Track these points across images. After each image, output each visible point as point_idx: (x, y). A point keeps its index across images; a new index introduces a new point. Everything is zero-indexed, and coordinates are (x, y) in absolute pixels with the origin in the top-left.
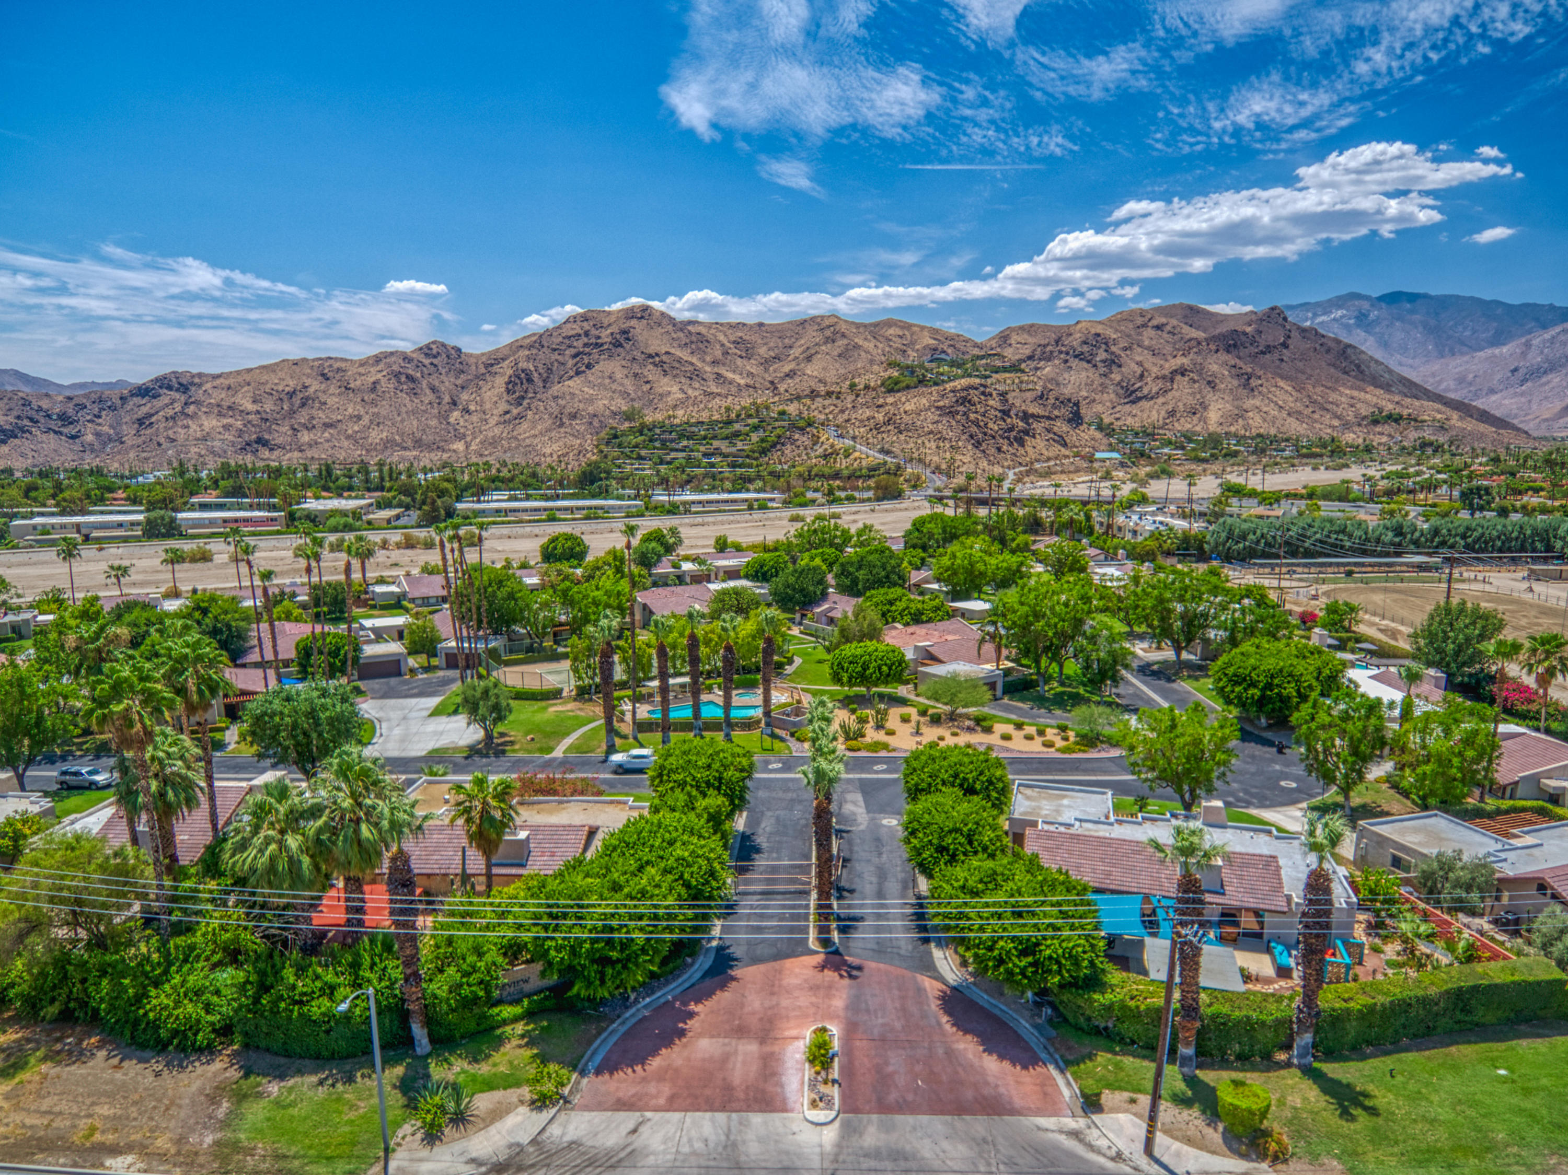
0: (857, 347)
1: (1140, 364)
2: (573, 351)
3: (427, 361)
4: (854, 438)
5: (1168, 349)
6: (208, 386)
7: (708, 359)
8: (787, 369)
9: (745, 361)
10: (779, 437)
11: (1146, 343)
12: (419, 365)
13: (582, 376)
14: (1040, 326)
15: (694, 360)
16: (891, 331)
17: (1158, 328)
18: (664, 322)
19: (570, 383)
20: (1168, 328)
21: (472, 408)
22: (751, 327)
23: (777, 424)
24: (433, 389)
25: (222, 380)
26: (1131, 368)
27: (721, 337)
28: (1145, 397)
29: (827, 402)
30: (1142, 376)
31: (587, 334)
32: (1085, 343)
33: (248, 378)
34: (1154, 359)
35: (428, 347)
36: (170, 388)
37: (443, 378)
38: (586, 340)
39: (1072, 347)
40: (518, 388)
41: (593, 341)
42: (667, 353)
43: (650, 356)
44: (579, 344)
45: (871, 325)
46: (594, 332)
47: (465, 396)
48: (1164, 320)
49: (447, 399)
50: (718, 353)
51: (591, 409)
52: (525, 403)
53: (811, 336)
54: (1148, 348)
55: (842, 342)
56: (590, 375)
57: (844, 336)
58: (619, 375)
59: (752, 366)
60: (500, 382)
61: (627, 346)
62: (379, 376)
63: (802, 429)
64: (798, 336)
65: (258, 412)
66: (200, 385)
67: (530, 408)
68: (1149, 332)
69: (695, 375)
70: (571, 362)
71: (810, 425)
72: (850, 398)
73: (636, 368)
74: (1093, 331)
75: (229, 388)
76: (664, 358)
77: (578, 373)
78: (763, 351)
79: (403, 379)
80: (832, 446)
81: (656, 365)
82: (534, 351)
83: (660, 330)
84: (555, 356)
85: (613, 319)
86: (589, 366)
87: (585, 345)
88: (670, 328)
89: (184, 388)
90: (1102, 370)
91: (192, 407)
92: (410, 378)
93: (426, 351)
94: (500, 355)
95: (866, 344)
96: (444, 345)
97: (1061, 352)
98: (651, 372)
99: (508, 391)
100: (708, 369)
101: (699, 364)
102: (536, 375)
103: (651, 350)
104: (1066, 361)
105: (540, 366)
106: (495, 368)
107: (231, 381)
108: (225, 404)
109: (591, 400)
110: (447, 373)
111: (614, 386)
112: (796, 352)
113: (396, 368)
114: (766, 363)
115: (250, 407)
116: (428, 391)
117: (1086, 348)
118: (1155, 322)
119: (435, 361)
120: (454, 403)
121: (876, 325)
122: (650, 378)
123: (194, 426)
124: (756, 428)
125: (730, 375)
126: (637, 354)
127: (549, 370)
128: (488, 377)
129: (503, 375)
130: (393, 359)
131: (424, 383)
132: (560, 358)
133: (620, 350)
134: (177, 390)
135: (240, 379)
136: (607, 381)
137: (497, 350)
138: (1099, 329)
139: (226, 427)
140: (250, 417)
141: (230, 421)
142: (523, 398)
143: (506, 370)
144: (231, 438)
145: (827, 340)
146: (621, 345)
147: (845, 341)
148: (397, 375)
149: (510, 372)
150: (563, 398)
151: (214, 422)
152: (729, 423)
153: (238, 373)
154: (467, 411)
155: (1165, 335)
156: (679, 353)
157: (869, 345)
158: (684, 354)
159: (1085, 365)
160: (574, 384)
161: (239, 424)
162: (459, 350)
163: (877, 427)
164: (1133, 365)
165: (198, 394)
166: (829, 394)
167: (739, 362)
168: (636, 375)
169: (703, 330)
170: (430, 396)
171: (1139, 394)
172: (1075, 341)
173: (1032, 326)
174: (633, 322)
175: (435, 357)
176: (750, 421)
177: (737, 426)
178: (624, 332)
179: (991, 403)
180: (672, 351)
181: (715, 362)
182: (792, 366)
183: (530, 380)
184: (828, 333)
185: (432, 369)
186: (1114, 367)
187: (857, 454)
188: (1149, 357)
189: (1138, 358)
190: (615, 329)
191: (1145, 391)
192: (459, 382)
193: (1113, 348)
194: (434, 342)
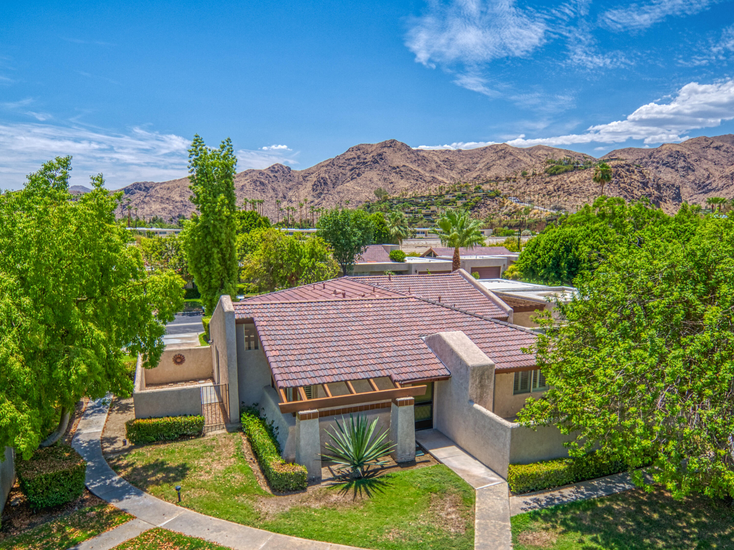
0: (519, 160)
1: (707, 170)
2: (351, 167)
3: (271, 175)
4: (530, 202)
5: (724, 161)
6: (158, 188)
7: (428, 169)
8: (475, 175)
9: (450, 171)
10: (476, 202)
11: (710, 157)
12: (267, 177)
13: (354, 181)
14: (635, 149)
15: (420, 170)
16: (540, 152)
17: (717, 148)
18: (403, 148)
19: (348, 184)
20: (724, 148)
21: (293, 199)
22: (454, 152)
23: (475, 195)
24: (274, 189)
25: (165, 185)
26: (700, 172)
27: (436, 158)
28: (714, 189)
29: (506, 185)
30: (708, 177)
31: (359, 157)
32: (670, 156)
33: (178, 183)
34: (716, 167)
35: (273, 167)
36: (140, 189)
37: (280, 184)
38: (358, 161)
39: (661, 159)
40: (319, 188)
41: (362, 161)
42: (404, 166)
43: (394, 168)
44: (354, 163)
45: (527, 149)
46: (363, 156)
47: (290, 194)
48: (721, 144)
49: (281, 195)
50: (434, 166)
51: (358, 198)
52: (322, 196)
53: (490, 156)
54: (711, 160)
55: (509, 158)
56: (359, 180)
57: (511, 154)
58: (375, 179)
59: (454, 174)
60: (309, 185)
61: (381, 163)
62: (246, 182)
63: (492, 198)
64: (482, 157)
65: (182, 201)
66: (154, 187)
67: (324, 199)
68: (710, 152)
69: (420, 177)
70: (349, 173)
71: (497, 195)
72: (523, 181)
73: (385, 175)
74: (674, 149)
75: (168, 189)
76: (402, 169)
77: (352, 179)
78: (460, 166)
79: (258, 184)
80: (515, 207)
81: (396, 173)
82: (329, 168)
83: (401, 153)
84: (340, 170)
85: (374, 148)
86: (359, 175)
87: (358, 163)
88: (406, 152)
89: (147, 189)
90: (682, 173)
91: (147, 198)
92: (262, 184)
93: (273, 169)
94: (311, 171)
95: (525, 159)
96: (281, 166)
97: (653, 162)
98: (394, 177)
99: (313, 190)
100: (427, 174)
101: (422, 172)
102: (329, 181)
103: (394, 165)
104: (657, 168)
105: (332, 176)
106: (308, 178)
107: (170, 185)
108: (165, 197)
109: (358, 194)
110: (282, 181)
111: (372, 186)
112: (480, 166)
113: (255, 178)
114: (462, 172)
115: (178, 199)
116: (271, 191)
117: (670, 159)
118: (715, 145)
119: (276, 174)
120: (285, 197)
121: (530, 149)
122: (393, 180)
123: (147, 208)
124: (460, 198)
125: (440, 178)
126: (386, 167)
127: (337, 178)
128: (304, 183)
129: (311, 181)
130: (254, 173)
131: (269, 186)
132: (343, 171)
133: (377, 165)
134: (144, 190)
135: (175, 184)
136: (368, 182)
137: (310, 169)
138: (678, 148)
139: (164, 209)
140: (177, 204)
141: (166, 205)
142: (321, 193)
143: (313, 178)
144: (165, 214)
145: (500, 158)
146: (377, 162)
147: (512, 157)
148: (255, 182)
149: (315, 179)
150: (342, 193)
151: (158, 206)
152: (441, 196)
153: (174, 181)
154: (291, 201)
155: (722, 153)
156: (411, 166)
157: (527, 160)
158: (414, 167)
159: (670, 169)
160: (350, 185)
161: (171, 208)
162: (289, 169)
163: (549, 194)
164: (702, 170)
165: (152, 192)
166: (508, 179)
167: (446, 171)
168: (385, 179)
169: (426, 155)
170: (272, 193)
171: (710, 188)
172: (664, 155)
173: (630, 149)
174: (385, 149)
175: (276, 172)
176: (456, 194)
177: (448, 197)
178: (380, 155)
179: (634, 177)
180: (407, 164)
181: (432, 171)
182: (479, 173)
183: (326, 184)
184: (500, 154)
185: (274, 179)
186: (690, 171)
187: (535, 211)
188: (713, 165)
189: (705, 166)
190: (375, 154)
191: (714, 185)
192: (288, 186)
193: (689, 160)
194: (276, 165)
